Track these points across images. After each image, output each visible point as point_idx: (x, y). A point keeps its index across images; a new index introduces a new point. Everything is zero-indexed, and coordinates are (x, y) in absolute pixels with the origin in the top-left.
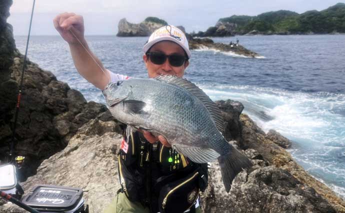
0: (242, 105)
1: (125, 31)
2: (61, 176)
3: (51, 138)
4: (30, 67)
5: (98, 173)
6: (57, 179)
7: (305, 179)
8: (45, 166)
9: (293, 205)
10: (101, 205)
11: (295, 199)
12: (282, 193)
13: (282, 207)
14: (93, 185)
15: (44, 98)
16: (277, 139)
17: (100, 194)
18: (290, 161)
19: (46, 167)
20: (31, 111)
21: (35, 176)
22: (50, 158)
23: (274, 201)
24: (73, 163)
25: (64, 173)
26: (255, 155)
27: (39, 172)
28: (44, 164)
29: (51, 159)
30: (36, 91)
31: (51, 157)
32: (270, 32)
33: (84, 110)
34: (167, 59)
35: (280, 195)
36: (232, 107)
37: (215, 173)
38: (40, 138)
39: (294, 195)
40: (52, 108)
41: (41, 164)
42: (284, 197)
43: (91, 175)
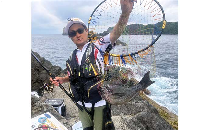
0: (120, 67)
3: (39, 81)
6: (51, 96)
7: (146, 99)
9: (139, 106)
10: (69, 106)
11: (140, 104)
12: (135, 102)
13: (135, 107)
14: (65, 99)
15: (35, 64)
17: (68, 102)
23: (132, 105)
33: (52, 69)
34: (77, 33)
35: (135, 103)
38: (34, 81)
39: (140, 103)
40: (38, 68)
42: (136, 103)
43: (64, 95)
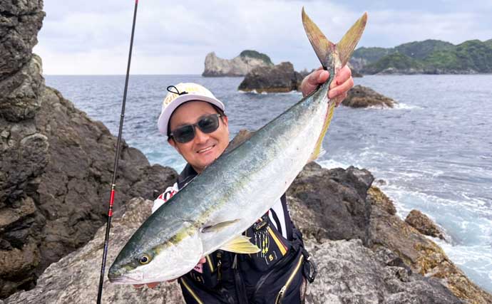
0: (372, 176)
1: (214, 70)
2: (66, 297)
4: (75, 116)
5: (125, 294)
7: (466, 289)
8: (51, 274)
15: (89, 160)
16: (423, 224)
18: (443, 261)
19: (51, 276)
20: (70, 178)
21: (32, 291)
22: (60, 261)
24: (90, 273)
25: (72, 292)
26: (390, 258)
27: (40, 285)
28: (49, 270)
29: (62, 263)
30: (80, 149)
31: (62, 259)
32: (412, 70)
36: (355, 178)
37: (323, 298)
40: (99, 173)
41: (45, 271)
43: (115, 297)
